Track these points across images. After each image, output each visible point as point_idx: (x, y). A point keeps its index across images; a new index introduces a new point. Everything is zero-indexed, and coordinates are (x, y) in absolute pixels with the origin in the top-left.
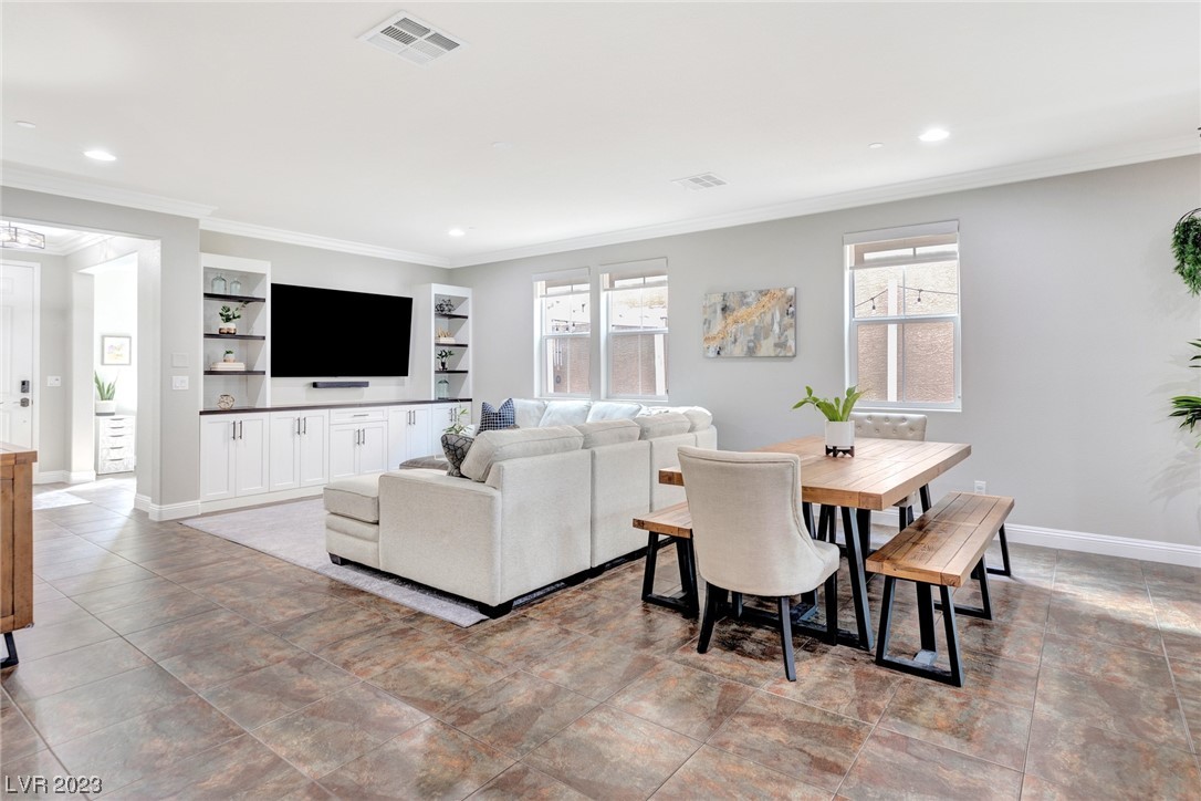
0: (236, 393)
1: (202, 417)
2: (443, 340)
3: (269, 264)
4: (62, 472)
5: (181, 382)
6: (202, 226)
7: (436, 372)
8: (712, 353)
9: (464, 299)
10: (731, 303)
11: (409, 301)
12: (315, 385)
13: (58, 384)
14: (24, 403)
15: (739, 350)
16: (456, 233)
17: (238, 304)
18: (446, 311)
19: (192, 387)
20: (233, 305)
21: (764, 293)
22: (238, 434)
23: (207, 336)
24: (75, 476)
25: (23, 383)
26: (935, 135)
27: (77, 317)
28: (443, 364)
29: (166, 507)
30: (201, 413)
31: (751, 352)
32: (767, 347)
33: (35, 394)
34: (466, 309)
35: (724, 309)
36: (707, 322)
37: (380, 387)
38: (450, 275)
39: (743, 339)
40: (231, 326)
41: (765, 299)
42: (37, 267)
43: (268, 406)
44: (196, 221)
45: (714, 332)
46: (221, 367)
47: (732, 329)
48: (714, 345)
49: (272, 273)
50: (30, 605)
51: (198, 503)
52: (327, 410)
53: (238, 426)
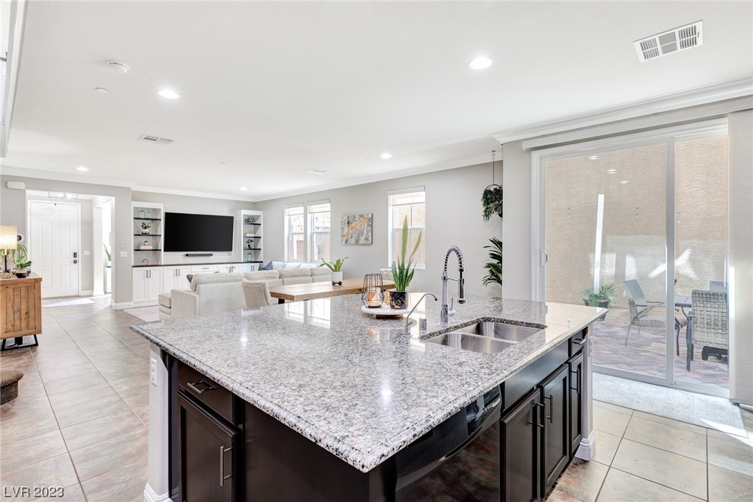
0: (150, 258)
1: (134, 268)
2: (248, 235)
3: (162, 204)
4: (90, 291)
5: (124, 254)
6: (132, 189)
7: (244, 249)
8: (344, 243)
9: (259, 216)
10: (351, 221)
11: (233, 217)
12: (187, 255)
13: (89, 254)
14: (75, 262)
15: (353, 241)
16: (244, 189)
17: (150, 221)
18: (251, 221)
19: (130, 256)
20: (147, 222)
21: (361, 216)
22: (149, 275)
23: (135, 235)
24: (95, 293)
25: (75, 254)
26: (386, 156)
27: (95, 226)
28: (249, 246)
29: (118, 304)
30: (133, 267)
31: (357, 242)
32: (362, 240)
33: (79, 258)
34: (261, 221)
35: (348, 223)
36: (342, 228)
37: (218, 256)
38: (254, 205)
39: (354, 236)
40: (147, 231)
41: (362, 219)
42: (80, 205)
43: (163, 264)
44: (130, 188)
45: (345, 233)
46: (142, 248)
47: (351, 231)
48: (345, 238)
49: (164, 208)
50: (41, 327)
51: (132, 303)
52: (189, 266)
53: (149, 272)
